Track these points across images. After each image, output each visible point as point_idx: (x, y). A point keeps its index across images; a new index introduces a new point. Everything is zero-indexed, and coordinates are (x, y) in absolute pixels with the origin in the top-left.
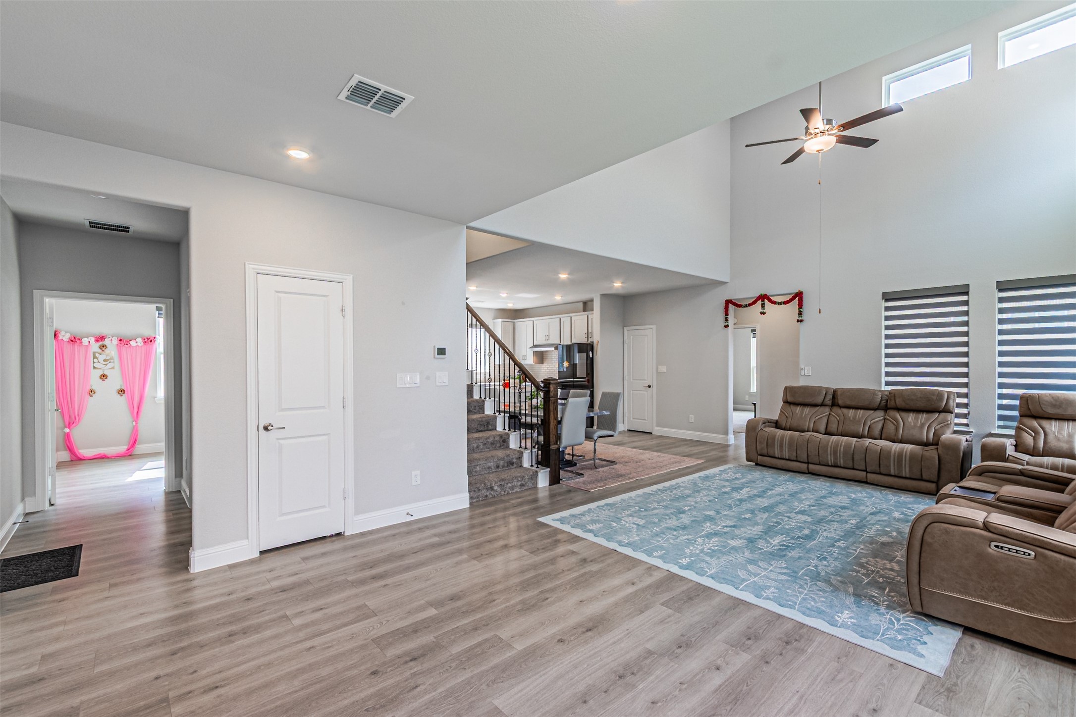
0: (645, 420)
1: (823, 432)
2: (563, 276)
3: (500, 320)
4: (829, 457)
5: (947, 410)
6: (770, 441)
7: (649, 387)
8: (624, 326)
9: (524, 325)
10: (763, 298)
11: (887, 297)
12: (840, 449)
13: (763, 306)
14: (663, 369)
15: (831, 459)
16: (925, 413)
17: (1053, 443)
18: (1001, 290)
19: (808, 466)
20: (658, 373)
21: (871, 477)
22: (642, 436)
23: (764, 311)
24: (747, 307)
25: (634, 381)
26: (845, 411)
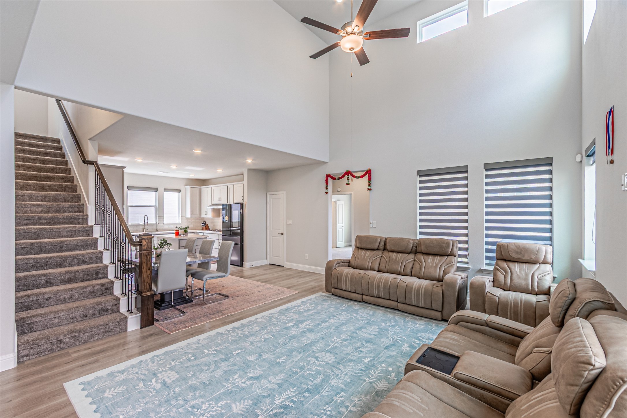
0: (280, 257)
1: (377, 270)
2: (198, 152)
3: (189, 187)
4: (374, 290)
5: (452, 255)
6: (339, 278)
7: (282, 234)
8: (267, 191)
9: (206, 190)
10: (348, 173)
11: (421, 174)
12: (381, 285)
13: (348, 179)
14: (290, 222)
15: (376, 292)
16: (439, 256)
17: (516, 281)
18: (487, 170)
19: (362, 296)
20: (287, 224)
21: (401, 306)
22: (278, 269)
23: (349, 182)
24: (339, 179)
25: (274, 230)
26: (390, 254)
